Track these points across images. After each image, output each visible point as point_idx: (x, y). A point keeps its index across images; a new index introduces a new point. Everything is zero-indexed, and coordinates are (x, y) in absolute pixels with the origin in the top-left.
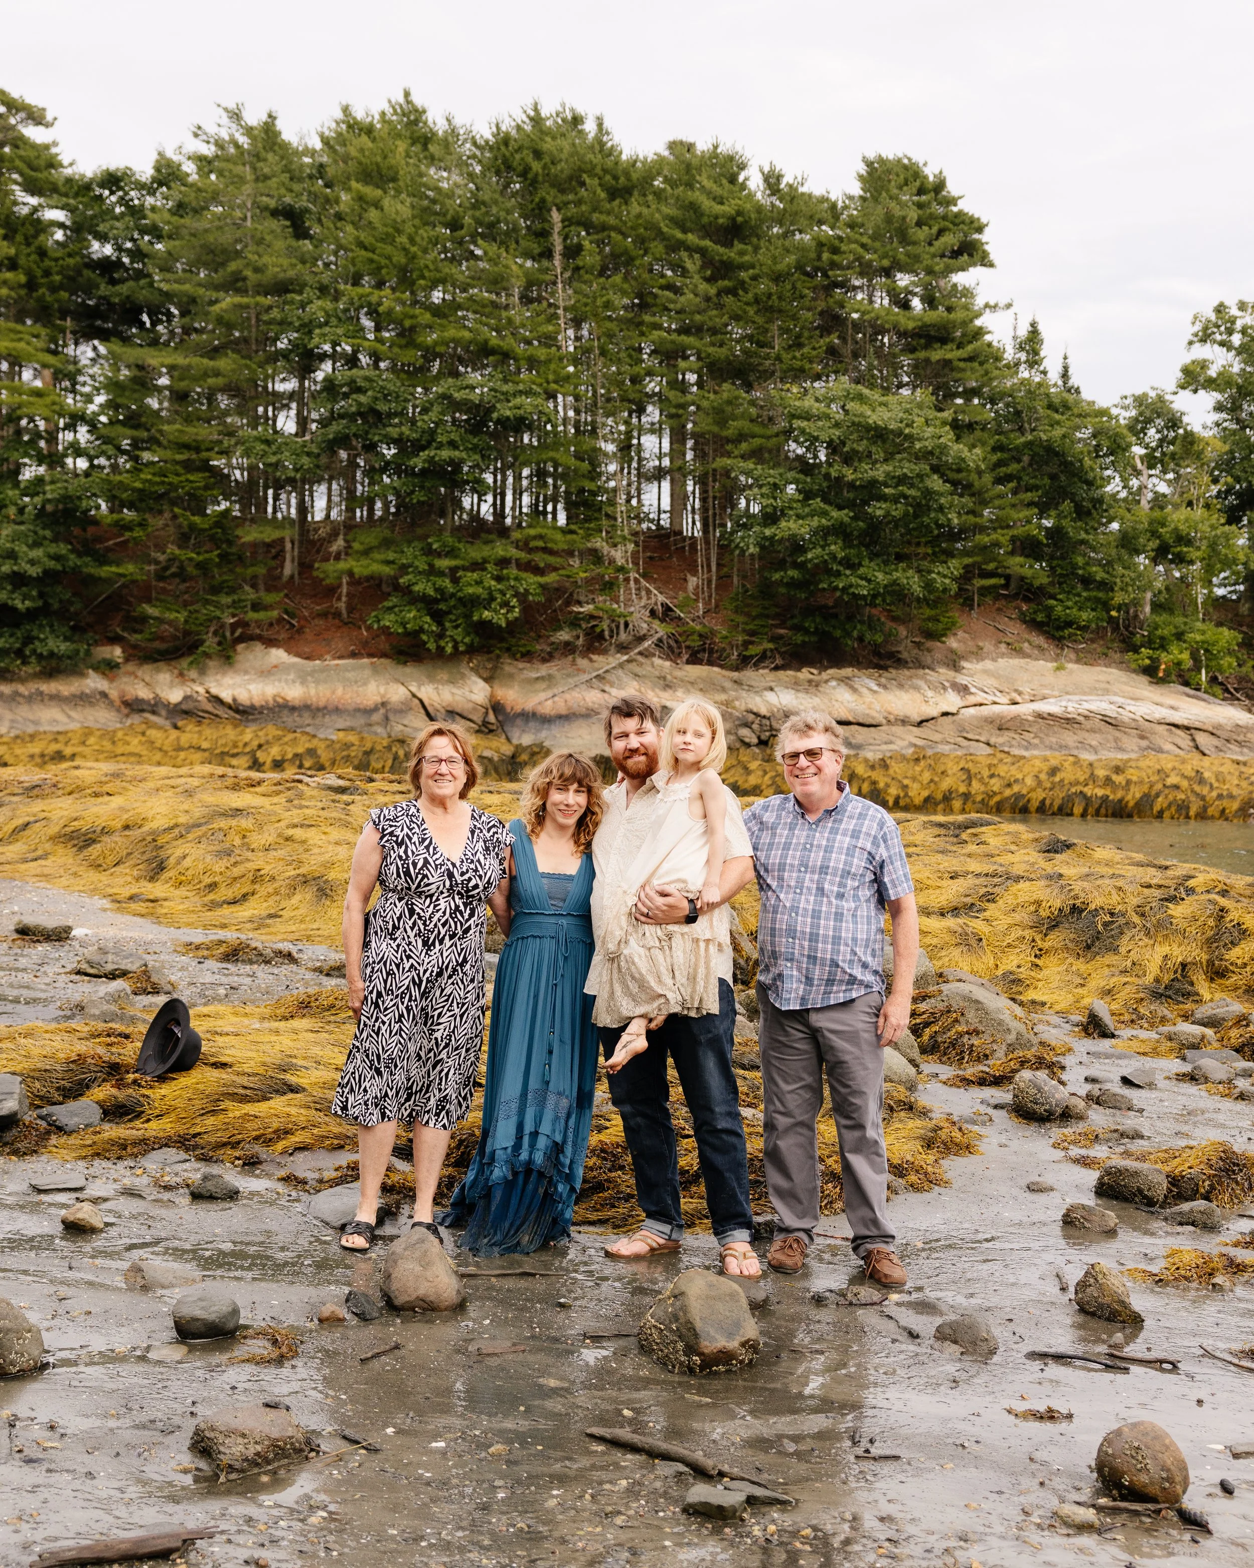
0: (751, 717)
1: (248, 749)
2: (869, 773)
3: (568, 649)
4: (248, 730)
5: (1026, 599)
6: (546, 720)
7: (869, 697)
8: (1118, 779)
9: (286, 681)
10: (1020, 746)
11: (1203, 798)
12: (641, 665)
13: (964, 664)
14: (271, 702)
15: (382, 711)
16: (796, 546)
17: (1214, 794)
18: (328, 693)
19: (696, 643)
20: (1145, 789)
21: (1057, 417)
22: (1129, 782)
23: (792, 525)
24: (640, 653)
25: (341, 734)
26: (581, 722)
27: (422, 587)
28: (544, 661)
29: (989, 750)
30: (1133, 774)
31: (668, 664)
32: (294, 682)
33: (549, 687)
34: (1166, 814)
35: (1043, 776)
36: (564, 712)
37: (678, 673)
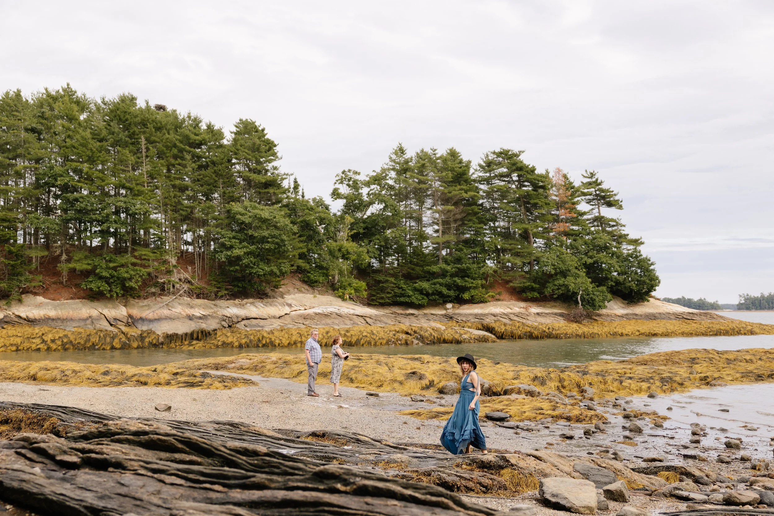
0: (225, 318)
1: (38, 336)
2: (268, 336)
3: (154, 294)
4: (36, 328)
5: (300, 273)
6: (151, 321)
7: (262, 309)
8: (348, 334)
9: (48, 309)
10: (314, 324)
11: (375, 340)
12: (180, 299)
13: (285, 296)
14: (43, 317)
15: (90, 319)
16: (238, 258)
17: (378, 338)
18: (67, 314)
19: (197, 291)
20: (357, 337)
21: (311, 212)
22: (352, 335)
23: (237, 251)
24: (180, 295)
25: (76, 329)
26: (164, 321)
27: (105, 274)
28: (145, 299)
29: (304, 326)
30: (352, 332)
31: (189, 299)
32: (51, 309)
33: (149, 309)
34: (365, 345)
35: (324, 334)
36: (157, 318)
37: (193, 302)
